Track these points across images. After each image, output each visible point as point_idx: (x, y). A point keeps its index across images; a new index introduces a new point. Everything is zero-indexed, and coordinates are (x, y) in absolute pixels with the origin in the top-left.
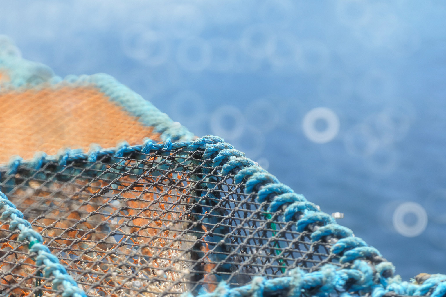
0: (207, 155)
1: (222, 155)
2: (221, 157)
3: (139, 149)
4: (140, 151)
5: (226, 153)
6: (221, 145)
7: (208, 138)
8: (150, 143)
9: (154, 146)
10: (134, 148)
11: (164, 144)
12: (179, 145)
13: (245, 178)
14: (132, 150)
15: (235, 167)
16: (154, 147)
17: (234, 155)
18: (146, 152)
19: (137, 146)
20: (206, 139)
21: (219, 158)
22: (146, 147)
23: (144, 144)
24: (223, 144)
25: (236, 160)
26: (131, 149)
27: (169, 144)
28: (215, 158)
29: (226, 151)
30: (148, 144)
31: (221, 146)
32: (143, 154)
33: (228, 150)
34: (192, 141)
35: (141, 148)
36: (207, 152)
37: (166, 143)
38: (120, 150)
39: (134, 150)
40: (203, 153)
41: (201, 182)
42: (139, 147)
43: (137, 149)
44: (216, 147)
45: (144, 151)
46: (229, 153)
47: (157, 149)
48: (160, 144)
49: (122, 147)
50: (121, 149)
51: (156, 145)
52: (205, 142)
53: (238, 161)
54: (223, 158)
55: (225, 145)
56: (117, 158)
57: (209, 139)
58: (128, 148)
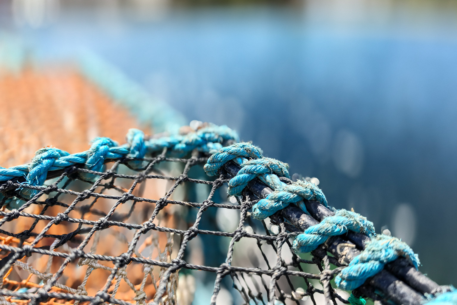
0: (214, 166)
1: (249, 172)
2: (248, 177)
3: (81, 160)
4: (82, 165)
5: (258, 169)
6: (240, 148)
7: (210, 133)
8: (102, 148)
9: (112, 151)
10: (70, 159)
11: (131, 147)
12: (158, 146)
13: (326, 244)
14: (65, 164)
15: (287, 205)
16: (111, 154)
17: (274, 173)
18: (96, 168)
19: (76, 156)
20: (207, 136)
21: (244, 179)
22: (94, 156)
23: (91, 150)
24: (243, 146)
25: (291, 192)
26: (65, 162)
27: (139, 148)
28: (235, 178)
29: (255, 164)
30: (97, 149)
31: (239, 150)
32: (88, 172)
33: (259, 160)
34: (180, 138)
35: (85, 157)
36: (214, 162)
37: (134, 144)
38: (36, 169)
39: (70, 164)
40: (205, 162)
41: (226, 271)
42: (81, 156)
43: (77, 162)
44: (231, 153)
45: (91, 165)
46: (264, 167)
47: (118, 156)
48: (123, 147)
49: (40, 162)
50: (39, 167)
51: (115, 150)
52: (205, 141)
53: (295, 193)
54: (252, 178)
55: (247, 147)
56: (28, 187)
57: (213, 135)
58: (57, 161)
